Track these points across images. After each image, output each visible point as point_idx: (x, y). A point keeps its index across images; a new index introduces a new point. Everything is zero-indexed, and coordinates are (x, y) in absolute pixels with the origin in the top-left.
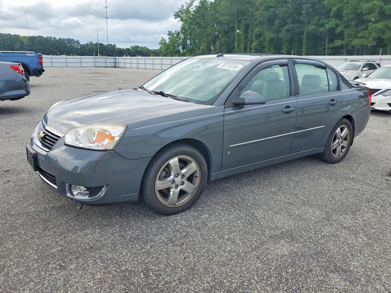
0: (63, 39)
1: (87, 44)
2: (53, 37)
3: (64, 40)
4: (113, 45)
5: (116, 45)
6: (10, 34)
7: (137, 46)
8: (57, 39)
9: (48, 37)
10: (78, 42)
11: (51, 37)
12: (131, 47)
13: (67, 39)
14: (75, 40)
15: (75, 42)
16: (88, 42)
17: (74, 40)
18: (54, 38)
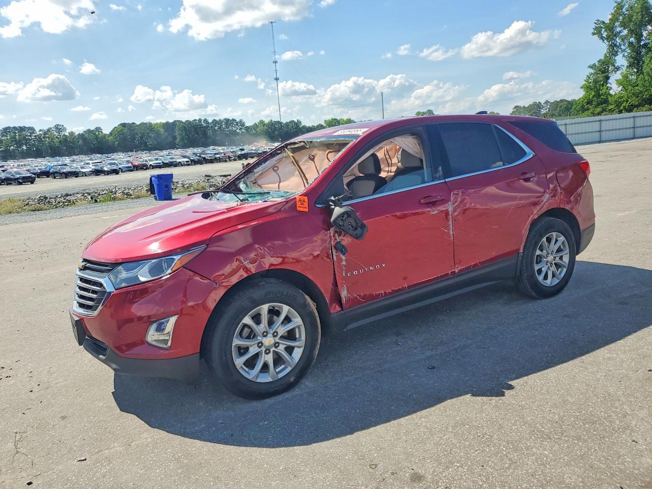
0: (219, 120)
1: (256, 124)
2: (203, 119)
3: (220, 122)
4: (296, 121)
5: (300, 122)
6: (134, 123)
7: (335, 119)
8: (210, 121)
9: (195, 120)
10: (241, 123)
11: (200, 120)
12: (326, 121)
13: (225, 119)
14: (238, 120)
15: (237, 123)
16: (257, 121)
17: (236, 120)
18: (205, 120)
